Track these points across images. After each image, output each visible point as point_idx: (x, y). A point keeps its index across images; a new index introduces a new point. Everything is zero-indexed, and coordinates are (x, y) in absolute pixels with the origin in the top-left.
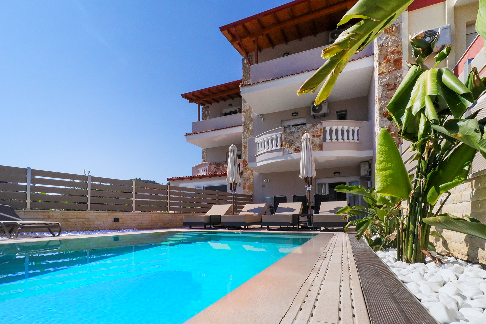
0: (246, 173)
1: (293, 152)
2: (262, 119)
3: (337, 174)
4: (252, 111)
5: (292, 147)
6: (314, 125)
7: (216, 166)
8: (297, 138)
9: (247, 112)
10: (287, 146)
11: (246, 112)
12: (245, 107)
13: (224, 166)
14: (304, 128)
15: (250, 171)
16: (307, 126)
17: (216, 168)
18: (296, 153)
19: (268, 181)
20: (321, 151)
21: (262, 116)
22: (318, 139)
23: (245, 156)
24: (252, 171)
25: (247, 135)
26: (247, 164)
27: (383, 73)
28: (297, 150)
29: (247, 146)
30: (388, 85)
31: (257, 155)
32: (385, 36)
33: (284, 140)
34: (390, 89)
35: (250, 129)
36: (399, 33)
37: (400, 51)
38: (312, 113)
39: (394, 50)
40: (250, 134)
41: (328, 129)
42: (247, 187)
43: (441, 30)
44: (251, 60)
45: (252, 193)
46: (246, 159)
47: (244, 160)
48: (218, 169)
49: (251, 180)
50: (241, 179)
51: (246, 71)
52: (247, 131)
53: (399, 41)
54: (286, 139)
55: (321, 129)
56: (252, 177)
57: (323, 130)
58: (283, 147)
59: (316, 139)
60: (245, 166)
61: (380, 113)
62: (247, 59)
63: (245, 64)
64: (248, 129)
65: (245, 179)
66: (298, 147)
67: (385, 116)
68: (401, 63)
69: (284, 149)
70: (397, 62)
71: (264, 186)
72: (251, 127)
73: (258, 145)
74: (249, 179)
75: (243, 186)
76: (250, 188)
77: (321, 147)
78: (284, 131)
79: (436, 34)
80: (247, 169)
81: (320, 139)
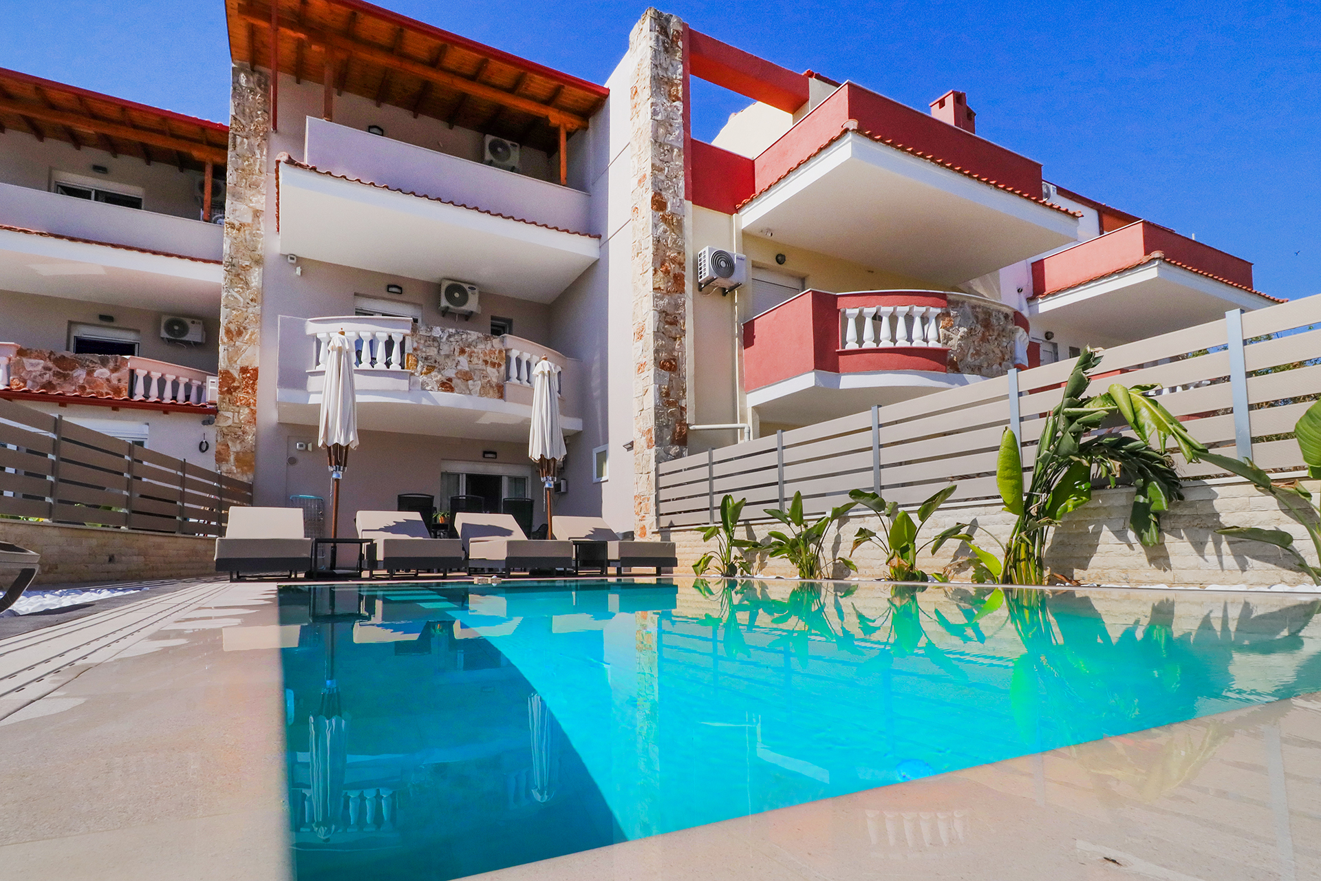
0: (229, 414)
1: (436, 388)
2: (298, 270)
3: (490, 456)
4: (262, 236)
5: (433, 374)
6: (486, 338)
7: (50, 364)
8: (447, 356)
9: (242, 229)
10: (419, 368)
11: (239, 230)
12: (237, 213)
13: (94, 371)
14: (463, 337)
15: (247, 411)
16: (467, 334)
17: (51, 373)
18: (443, 391)
19: (310, 449)
20: (502, 401)
21: (298, 260)
22: (494, 370)
23: (230, 360)
24: (253, 412)
25: (242, 300)
26: (236, 388)
27: (659, 288)
28: (447, 386)
29: (240, 333)
30: (667, 314)
31: (314, 370)
32: (663, 227)
33: (411, 352)
34: (669, 321)
35: (253, 285)
36: (681, 231)
37: (682, 264)
38: (444, 303)
39: (675, 257)
40: (252, 300)
41: (514, 354)
42: (232, 458)
43: (737, 258)
44: (263, 86)
45: (251, 477)
46: (231, 371)
47: (224, 373)
48: (65, 379)
49: (249, 438)
50: (207, 429)
51: (244, 110)
52: (242, 288)
53: (680, 246)
54: (419, 352)
55: (500, 352)
56: (254, 429)
57: (504, 355)
58: (408, 368)
59: (491, 370)
60: (227, 390)
61: (655, 359)
62: (251, 79)
63: (241, 86)
64: (247, 283)
65: (225, 431)
66: (450, 380)
67: (663, 367)
68: (684, 284)
69: (412, 374)
70: (678, 280)
71: (292, 461)
72: (255, 278)
73: (315, 342)
74: (241, 433)
75: (219, 453)
76: (246, 461)
77: (500, 391)
78: (414, 329)
79: (732, 260)
80: (234, 403)
81: (499, 372)
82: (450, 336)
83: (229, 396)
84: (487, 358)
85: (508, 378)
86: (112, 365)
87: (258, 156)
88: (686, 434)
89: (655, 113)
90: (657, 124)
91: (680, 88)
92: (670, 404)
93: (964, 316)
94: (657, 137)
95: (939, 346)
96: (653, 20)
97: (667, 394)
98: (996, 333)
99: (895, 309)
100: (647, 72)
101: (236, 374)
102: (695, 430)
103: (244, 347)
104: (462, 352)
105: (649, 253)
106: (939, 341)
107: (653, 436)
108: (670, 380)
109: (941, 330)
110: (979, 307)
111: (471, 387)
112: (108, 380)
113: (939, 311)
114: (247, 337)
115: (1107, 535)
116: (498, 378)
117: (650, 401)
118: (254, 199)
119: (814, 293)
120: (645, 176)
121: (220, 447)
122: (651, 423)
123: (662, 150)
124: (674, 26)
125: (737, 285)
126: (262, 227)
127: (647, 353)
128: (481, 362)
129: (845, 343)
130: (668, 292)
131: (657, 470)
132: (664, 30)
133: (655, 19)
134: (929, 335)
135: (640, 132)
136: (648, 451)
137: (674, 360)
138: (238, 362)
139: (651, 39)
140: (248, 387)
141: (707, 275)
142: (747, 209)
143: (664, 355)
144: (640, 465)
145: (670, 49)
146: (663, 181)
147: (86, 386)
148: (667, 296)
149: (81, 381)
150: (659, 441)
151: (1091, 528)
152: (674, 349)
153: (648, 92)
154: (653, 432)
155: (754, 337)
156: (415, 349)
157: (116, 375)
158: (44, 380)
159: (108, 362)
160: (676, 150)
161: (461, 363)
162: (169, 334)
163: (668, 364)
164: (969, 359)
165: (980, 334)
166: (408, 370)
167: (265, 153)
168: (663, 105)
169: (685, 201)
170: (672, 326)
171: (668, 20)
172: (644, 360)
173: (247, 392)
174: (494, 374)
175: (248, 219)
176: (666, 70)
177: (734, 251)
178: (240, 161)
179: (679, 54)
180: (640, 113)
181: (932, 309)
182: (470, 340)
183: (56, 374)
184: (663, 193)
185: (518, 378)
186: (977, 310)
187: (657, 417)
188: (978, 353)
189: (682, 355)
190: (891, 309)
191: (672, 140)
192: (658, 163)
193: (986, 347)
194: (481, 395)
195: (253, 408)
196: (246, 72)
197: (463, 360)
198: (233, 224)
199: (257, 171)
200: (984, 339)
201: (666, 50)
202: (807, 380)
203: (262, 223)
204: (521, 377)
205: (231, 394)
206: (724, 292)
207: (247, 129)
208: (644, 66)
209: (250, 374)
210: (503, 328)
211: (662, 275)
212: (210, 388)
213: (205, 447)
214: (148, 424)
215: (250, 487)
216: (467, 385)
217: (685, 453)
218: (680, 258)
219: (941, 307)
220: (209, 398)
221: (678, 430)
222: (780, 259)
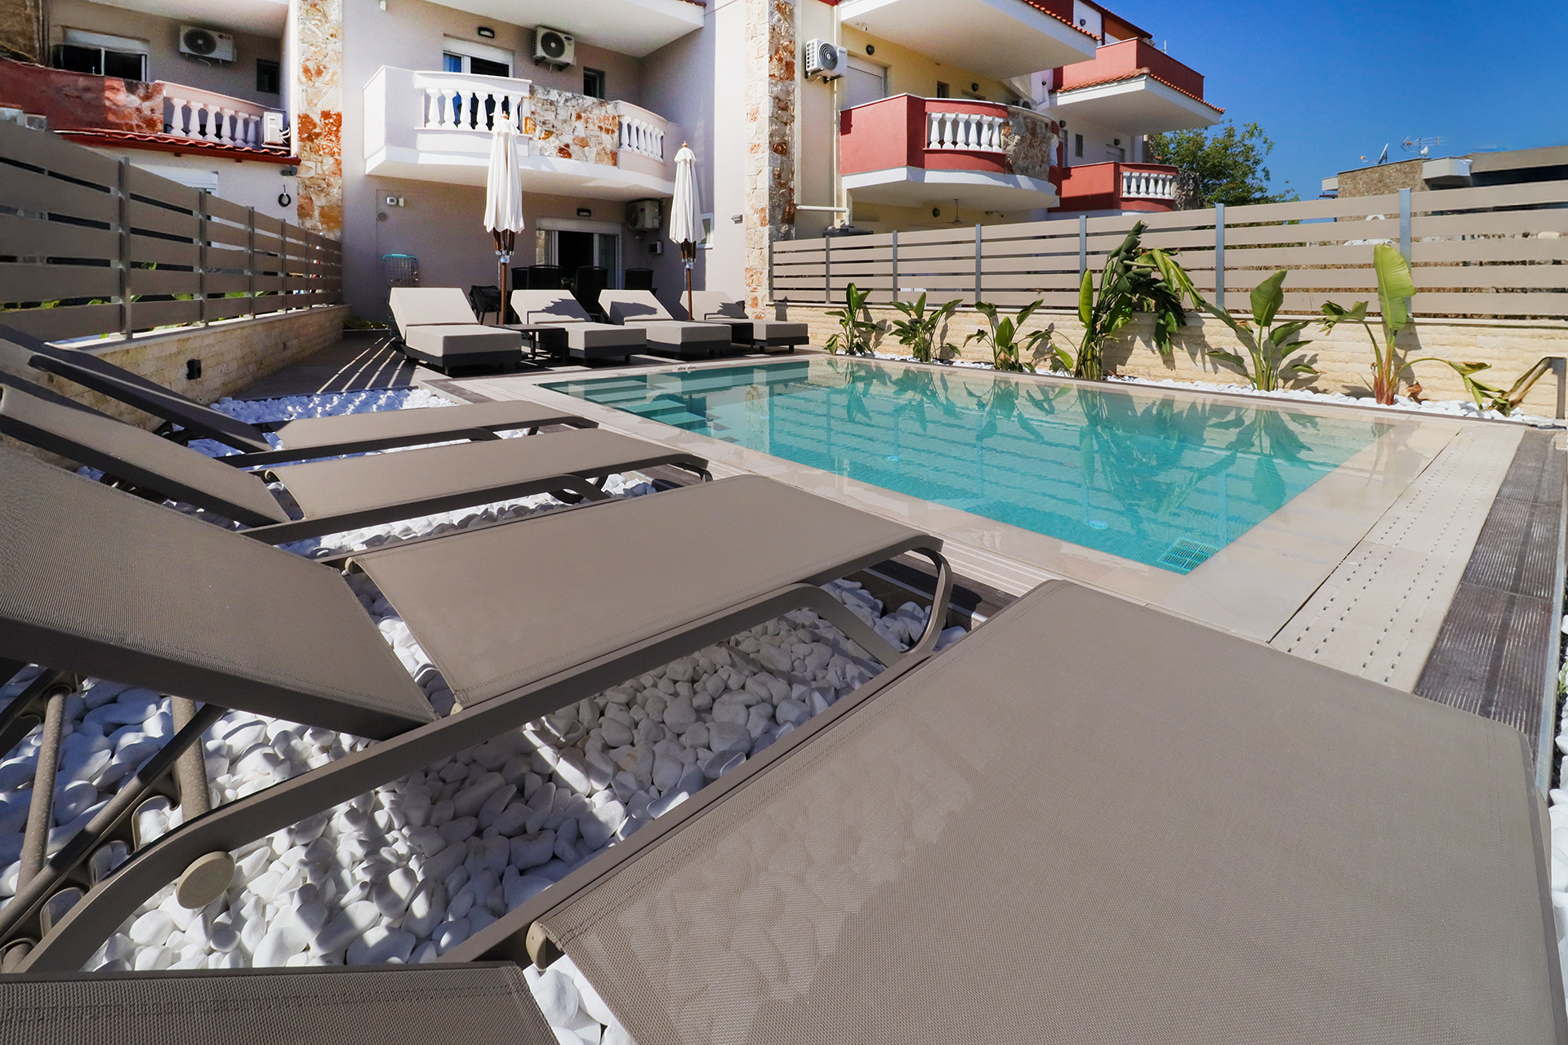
0: (311, 164)
1: (554, 154)
3: (585, 214)
5: (552, 139)
6: (602, 103)
8: (565, 121)
10: (537, 133)
14: (579, 101)
15: (331, 160)
18: (563, 157)
19: (402, 203)
20: (615, 167)
22: (608, 137)
23: (306, 104)
24: (338, 163)
25: (320, 34)
26: (318, 135)
27: (774, 75)
28: (564, 152)
29: (319, 73)
30: (780, 100)
31: (423, 128)
32: (777, 15)
33: (529, 115)
34: (781, 107)
35: (332, 18)
36: (792, 21)
37: (793, 52)
38: (540, 52)
39: (787, 46)
40: (332, 35)
41: (625, 120)
42: (317, 213)
43: (840, 51)
45: (339, 232)
46: (311, 115)
47: (300, 119)
49: (335, 191)
50: (287, 179)
52: (320, 20)
53: (791, 35)
54: (536, 116)
55: (614, 118)
56: (340, 181)
57: (617, 121)
58: (527, 132)
59: (605, 137)
60: (308, 137)
61: (770, 143)
64: (325, 16)
65: (307, 182)
66: (567, 146)
67: (776, 150)
68: (794, 72)
69: (530, 139)
70: (789, 66)
71: (382, 217)
72: (334, 10)
73: (423, 97)
74: (325, 185)
75: (301, 207)
76: (331, 216)
77: (614, 158)
78: (532, 91)
79: (835, 53)
80: (317, 152)
81: (612, 139)
82: (566, 101)
83: (310, 143)
84: (602, 124)
85: (621, 144)
86: (141, 91)
88: (794, 213)
92: (782, 186)
93: (1019, 126)
95: (1000, 151)
97: (779, 176)
98: (1039, 140)
99: (969, 116)
101: (316, 118)
102: (802, 210)
103: (325, 89)
104: (579, 117)
105: (767, 37)
106: (1000, 146)
107: (767, 216)
108: (782, 163)
109: (1002, 137)
110: (1029, 117)
111: (587, 154)
112: (138, 110)
113: (1001, 120)
114: (328, 77)
115: (1139, 342)
116: (612, 145)
117: (764, 181)
119: (908, 96)
121: (302, 200)
122: (765, 202)
125: (838, 77)
127: (761, 136)
128: (596, 128)
129: (929, 143)
130: (781, 79)
131: (770, 248)
134: (993, 141)
136: (761, 228)
137: (785, 144)
138: (316, 107)
140: (331, 134)
141: (814, 64)
143: (777, 139)
144: (751, 239)
148: (780, 83)
150: (772, 220)
151: (1129, 337)
152: (785, 134)
154: (767, 211)
155: (851, 126)
156: (533, 113)
157: (148, 104)
159: (137, 89)
161: (577, 129)
162: (192, 49)
163: (780, 148)
164: (1020, 162)
165: (1029, 141)
166: (526, 135)
170: (784, 112)
172: (759, 142)
173: (331, 140)
174: (608, 141)
177: (839, 45)
181: (997, 119)
182: (586, 105)
185: (629, 145)
186: (1030, 121)
187: (771, 198)
188: (1026, 157)
189: (792, 140)
190: (966, 116)
193: (1033, 152)
194: (597, 162)
195: (338, 157)
197: (580, 125)
200: (1030, 146)
202: (899, 174)
204: (631, 143)
205: (312, 141)
206: (825, 80)
209: (334, 121)
210: (594, 79)
211: (776, 63)
212: (269, 126)
213: (285, 201)
214: (217, 173)
215: (337, 245)
216: (583, 152)
217: (793, 232)
218: (791, 46)
219: (1003, 117)
220: (268, 138)
221: (787, 210)
222: (870, 50)
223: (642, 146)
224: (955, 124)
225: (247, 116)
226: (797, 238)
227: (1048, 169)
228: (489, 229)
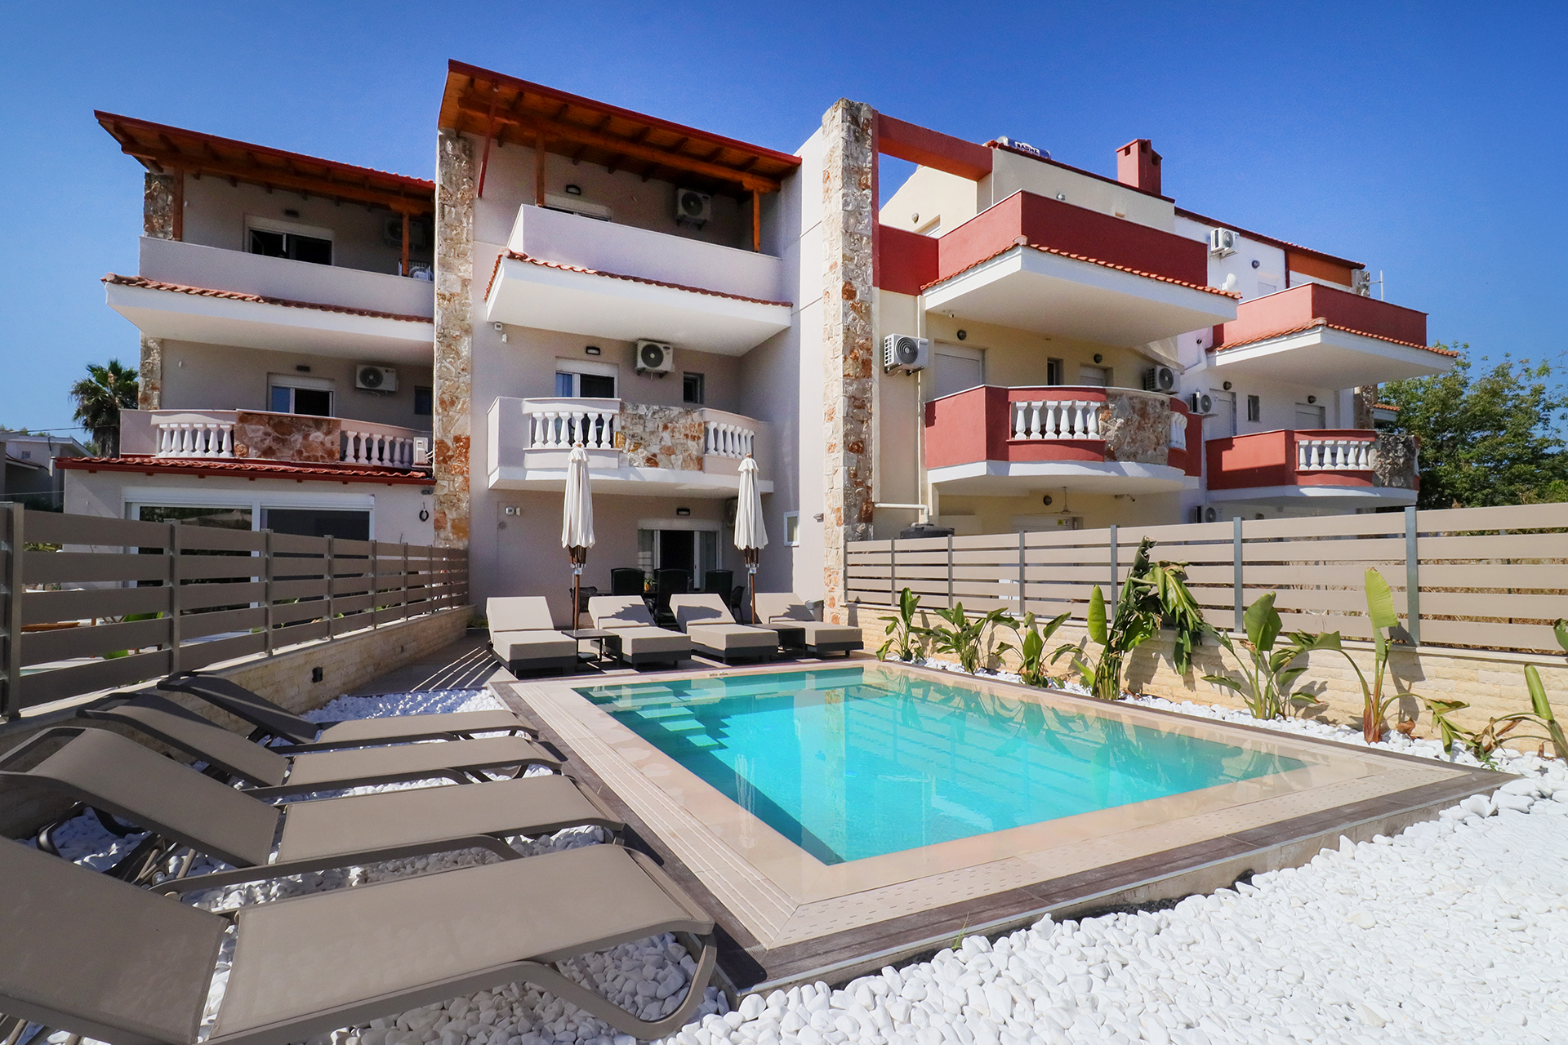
0: (445, 483)
1: (642, 464)
2: (505, 336)
3: (684, 512)
4: (471, 305)
5: (639, 450)
6: (688, 413)
7: (270, 430)
8: (652, 433)
9: (452, 300)
10: (627, 446)
11: (449, 301)
12: (447, 283)
13: (309, 435)
14: (666, 413)
15: (460, 479)
16: (670, 409)
17: (270, 438)
18: (650, 466)
19: (518, 513)
20: (700, 472)
21: (502, 327)
22: (694, 443)
23: (445, 430)
24: (467, 480)
25: (454, 370)
26: (451, 457)
27: (849, 374)
28: (652, 461)
29: (453, 403)
30: (855, 399)
31: (530, 448)
32: (852, 315)
33: (620, 430)
34: (857, 405)
35: (463, 356)
36: (869, 318)
37: (870, 349)
38: (641, 364)
39: (863, 343)
40: (463, 370)
41: (712, 426)
42: (449, 525)
43: (920, 343)
44: (467, 152)
45: (466, 543)
46: (447, 440)
47: (440, 443)
48: (284, 444)
49: (464, 505)
50: (426, 497)
51: (451, 178)
52: (453, 358)
53: (868, 332)
54: (626, 430)
55: (700, 425)
56: (468, 496)
57: (703, 427)
58: (617, 446)
59: (691, 444)
60: (442, 460)
61: (844, 443)
62: (457, 145)
63: (448, 155)
64: (458, 353)
65: (442, 499)
66: (655, 455)
67: (851, 450)
68: (871, 369)
69: (621, 452)
70: (866, 365)
71: (502, 525)
72: (465, 348)
73: (530, 421)
74: (456, 501)
75: (437, 521)
76: (460, 528)
77: (700, 464)
78: (622, 408)
79: (916, 347)
80: (449, 472)
81: (698, 444)
82: (654, 413)
83: (445, 465)
84: (688, 432)
85: (707, 449)
86: (325, 428)
87: (465, 225)
88: (871, 512)
89: (846, 204)
90: (848, 214)
91: (870, 176)
92: (858, 484)
93: (1122, 408)
94: (848, 227)
95: (1098, 438)
96: (845, 111)
97: (855, 475)
98: (1152, 420)
99: (1059, 403)
100: (839, 163)
101: (450, 443)
102: (880, 508)
103: (457, 417)
104: (666, 427)
105: (840, 339)
106: (1098, 433)
107: (842, 516)
108: (858, 462)
109: (1100, 422)
110: (1136, 397)
111: (673, 461)
112: (323, 444)
113: (1098, 404)
114: (459, 407)
116: (697, 450)
117: (840, 481)
118: (463, 268)
119: (987, 388)
120: (836, 264)
121: (438, 515)
122: (840, 503)
123: (852, 240)
124: (865, 115)
125: (920, 369)
126: (470, 297)
127: (837, 436)
128: (682, 436)
129: (1014, 433)
130: (857, 378)
131: (845, 547)
132: (855, 120)
133: (847, 110)
134: (1090, 426)
135: (832, 218)
136: (837, 528)
137: (862, 442)
138: (452, 431)
139: (843, 130)
140: (461, 456)
141: (893, 362)
142: (930, 292)
143: (852, 438)
144: (829, 539)
145: (861, 138)
146: (853, 271)
147: (303, 450)
148: (855, 382)
149: (298, 446)
150: (848, 519)
152: (861, 432)
153: (838, 183)
154: (842, 511)
155: (935, 418)
156: (623, 428)
157: (329, 437)
158: (265, 446)
159: (322, 425)
160: (865, 238)
161: (664, 439)
162: (364, 384)
163: (856, 447)
164: (1125, 447)
165: (1137, 423)
166: (617, 449)
167: (471, 221)
168: (853, 195)
169: (873, 288)
170: (860, 410)
171: (859, 109)
172: (834, 442)
173: (461, 461)
174: (694, 447)
175: (457, 289)
176: (857, 158)
177: (919, 338)
178: (448, 231)
179: (869, 142)
180: (833, 200)
181: (1092, 404)
182: (672, 416)
183: (275, 439)
184: (853, 282)
185: (716, 449)
186: (1135, 400)
187: (846, 497)
188: (1134, 441)
189: (869, 437)
190: (1055, 403)
191: (862, 229)
192: (848, 253)
193: (1141, 435)
194: (683, 468)
195: (466, 476)
196: (451, 140)
197: (666, 435)
198: (444, 295)
199: (465, 240)
200: (1140, 428)
201: (857, 140)
202: (979, 469)
203: (470, 292)
204: (718, 447)
205: (446, 463)
206: (908, 373)
207: (454, 198)
208: (835, 154)
209: (463, 443)
210: (695, 381)
211: (851, 362)
212: (418, 449)
213: (424, 516)
214: (373, 495)
215: (465, 553)
216: (670, 460)
217: (871, 530)
218: (868, 343)
219: (1100, 401)
220: (416, 460)
221: (864, 508)
222: (961, 335)
223: (737, 450)
224: (1043, 412)
225: (403, 440)
226: (874, 539)
227: (1167, 451)
228: (564, 545)
